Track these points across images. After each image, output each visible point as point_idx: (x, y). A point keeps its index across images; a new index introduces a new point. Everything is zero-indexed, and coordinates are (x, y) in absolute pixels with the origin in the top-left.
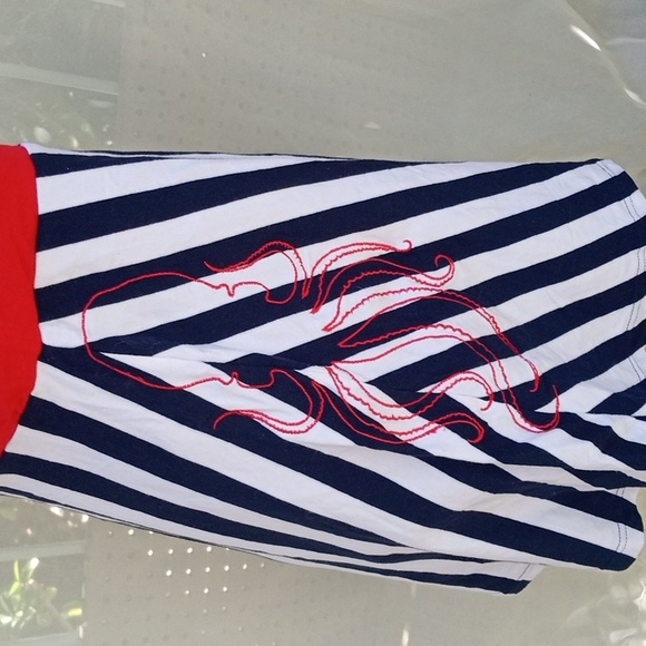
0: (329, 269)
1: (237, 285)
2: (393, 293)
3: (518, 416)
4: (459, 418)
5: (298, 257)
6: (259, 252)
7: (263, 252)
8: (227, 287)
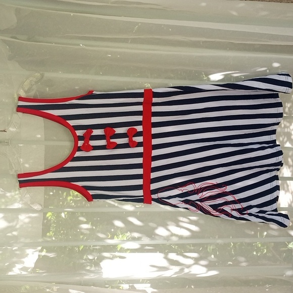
0: (201, 187)
1: (183, 190)
3: (238, 213)
5: (195, 185)
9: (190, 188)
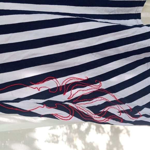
0: (67, 84)
1: (40, 88)
2: (85, 90)
3: (130, 116)
4: (113, 117)
5: (57, 81)
6: (45, 79)
7: (46, 80)
8: (38, 88)
9: (51, 84)
